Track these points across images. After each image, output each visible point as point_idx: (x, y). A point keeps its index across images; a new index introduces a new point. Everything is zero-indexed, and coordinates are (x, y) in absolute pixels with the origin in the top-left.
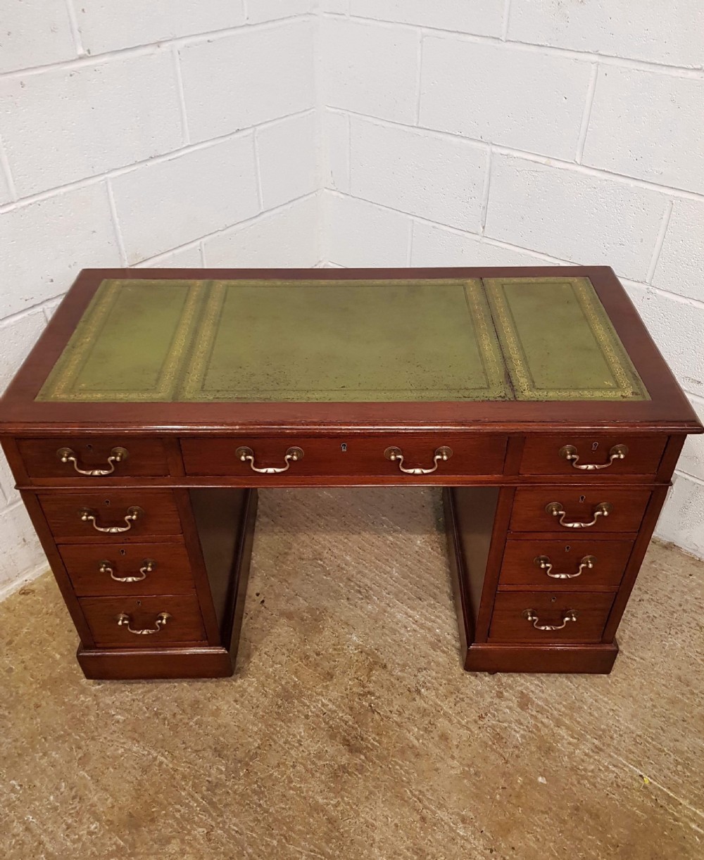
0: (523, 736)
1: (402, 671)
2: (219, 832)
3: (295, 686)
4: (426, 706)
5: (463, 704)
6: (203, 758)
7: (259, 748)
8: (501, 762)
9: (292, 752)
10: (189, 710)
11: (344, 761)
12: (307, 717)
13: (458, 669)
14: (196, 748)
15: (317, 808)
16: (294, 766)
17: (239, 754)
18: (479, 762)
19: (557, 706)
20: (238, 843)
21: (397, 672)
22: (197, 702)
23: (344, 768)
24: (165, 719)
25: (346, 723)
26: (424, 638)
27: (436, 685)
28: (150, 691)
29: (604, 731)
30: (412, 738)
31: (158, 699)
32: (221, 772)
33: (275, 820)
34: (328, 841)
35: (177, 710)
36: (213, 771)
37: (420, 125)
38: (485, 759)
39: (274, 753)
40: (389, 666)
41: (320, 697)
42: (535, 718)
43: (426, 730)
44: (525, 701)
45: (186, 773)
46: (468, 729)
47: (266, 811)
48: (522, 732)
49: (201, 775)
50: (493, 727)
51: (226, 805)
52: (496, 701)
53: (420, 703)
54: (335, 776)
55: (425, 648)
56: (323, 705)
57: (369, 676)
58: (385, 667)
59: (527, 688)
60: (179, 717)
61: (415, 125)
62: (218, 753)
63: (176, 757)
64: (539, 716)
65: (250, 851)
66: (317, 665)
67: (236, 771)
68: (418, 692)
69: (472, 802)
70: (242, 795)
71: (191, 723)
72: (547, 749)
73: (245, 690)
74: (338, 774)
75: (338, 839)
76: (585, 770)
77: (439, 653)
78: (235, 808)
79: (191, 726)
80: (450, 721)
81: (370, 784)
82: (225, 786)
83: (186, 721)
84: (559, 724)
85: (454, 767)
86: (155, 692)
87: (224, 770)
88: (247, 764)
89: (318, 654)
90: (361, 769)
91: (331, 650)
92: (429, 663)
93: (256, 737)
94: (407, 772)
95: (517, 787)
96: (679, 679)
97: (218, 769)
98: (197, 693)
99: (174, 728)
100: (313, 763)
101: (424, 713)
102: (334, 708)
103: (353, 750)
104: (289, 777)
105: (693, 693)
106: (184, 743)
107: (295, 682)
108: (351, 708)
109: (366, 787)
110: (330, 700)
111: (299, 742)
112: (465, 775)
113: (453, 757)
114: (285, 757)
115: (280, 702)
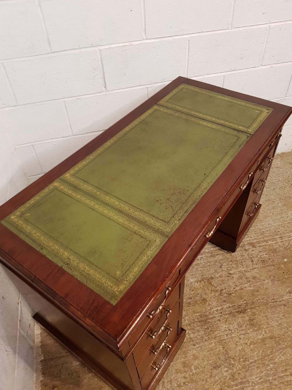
0: (266, 254)
1: (218, 273)
2: (256, 387)
3: (201, 316)
4: (238, 275)
5: (243, 263)
6: (216, 375)
7: (224, 348)
8: (273, 267)
9: (233, 335)
10: (187, 369)
11: (247, 318)
12: (219, 320)
13: (228, 255)
14: (209, 376)
15: (263, 340)
16: (240, 339)
17: (222, 358)
18: (270, 273)
19: (258, 237)
20: (266, 381)
21: (217, 275)
22: (184, 363)
23: (250, 320)
24: (184, 383)
25: (230, 307)
26: (207, 257)
27: (231, 266)
28: (164, 383)
29: (275, 232)
30: (250, 288)
31: (171, 381)
32: (227, 371)
33: (261, 359)
34: (280, 344)
35: (183, 375)
36: (225, 374)
37: (53, 51)
38: (270, 271)
39: (229, 343)
40: (213, 276)
41: (213, 310)
42: (260, 246)
43: (248, 282)
44: (253, 245)
45: (219, 387)
46: (255, 268)
47: (255, 361)
48: (264, 253)
49: (224, 381)
50: (258, 261)
51: (245, 377)
52: (248, 253)
53: (236, 276)
54: (252, 325)
55: (212, 259)
56: (217, 311)
57: (213, 286)
58: (212, 278)
59: (247, 241)
60: (187, 376)
61: (50, 52)
62: (216, 367)
63: (208, 388)
64: (260, 245)
65: (271, 378)
66: (196, 302)
67: (230, 364)
68: (230, 274)
69: (284, 286)
70: (243, 368)
71: (194, 372)
72: (275, 251)
73: (191, 338)
74: (252, 323)
75: (280, 340)
76: (287, 246)
77: (217, 256)
78: (248, 374)
79: (196, 372)
80: (249, 272)
81: (262, 314)
82: (235, 373)
83: (191, 373)
84: (266, 241)
85: (268, 283)
86: (166, 381)
87: (227, 369)
88: (229, 357)
89: (191, 299)
90: (254, 314)
91: (192, 293)
92: (220, 263)
93: (218, 347)
94: (263, 299)
95: (284, 269)
96: (266, 201)
97: (225, 371)
98: (179, 361)
99: (192, 381)
100: (243, 330)
101: (240, 278)
102: (220, 308)
103: (243, 312)
104: (244, 343)
105: (273, 202)
106: (203, 380)
107: (199, 315)
108: (225, 301)
109: (263, 317)
110: (216, 307)
111: (229, 330)
112: (273, 281)
113: (264, 280)
114: (234, 340)
115: (206, 327)
